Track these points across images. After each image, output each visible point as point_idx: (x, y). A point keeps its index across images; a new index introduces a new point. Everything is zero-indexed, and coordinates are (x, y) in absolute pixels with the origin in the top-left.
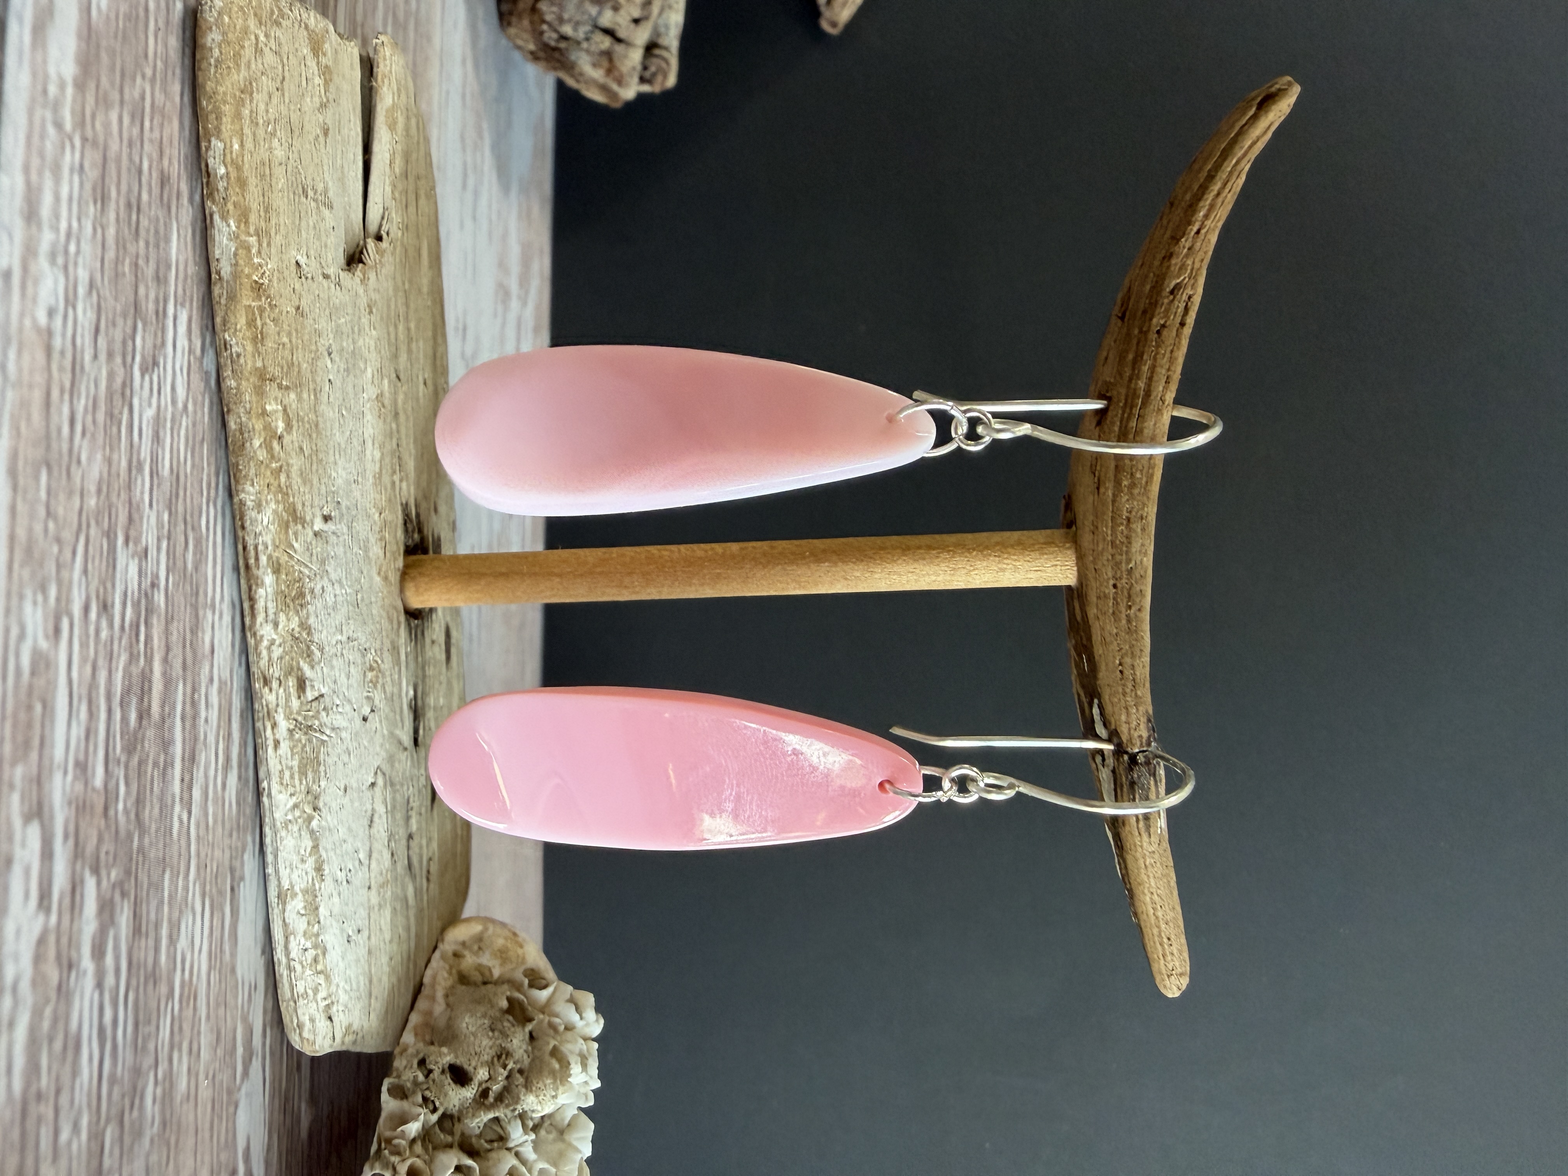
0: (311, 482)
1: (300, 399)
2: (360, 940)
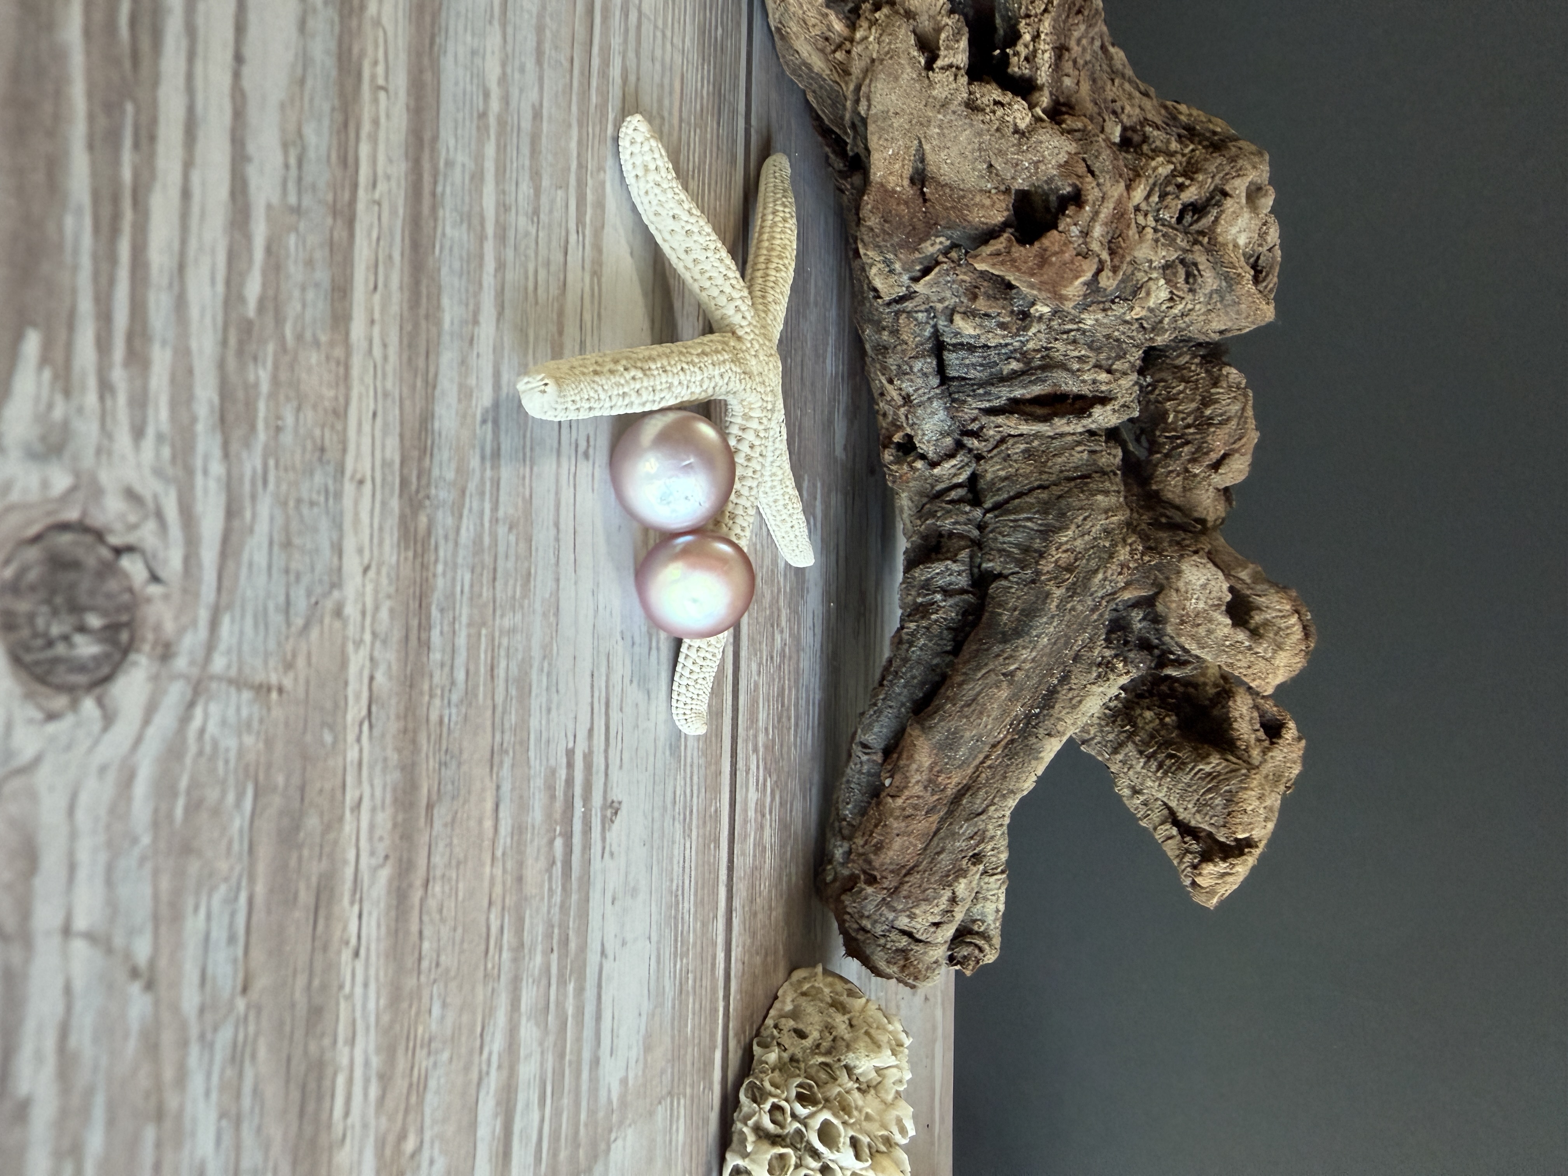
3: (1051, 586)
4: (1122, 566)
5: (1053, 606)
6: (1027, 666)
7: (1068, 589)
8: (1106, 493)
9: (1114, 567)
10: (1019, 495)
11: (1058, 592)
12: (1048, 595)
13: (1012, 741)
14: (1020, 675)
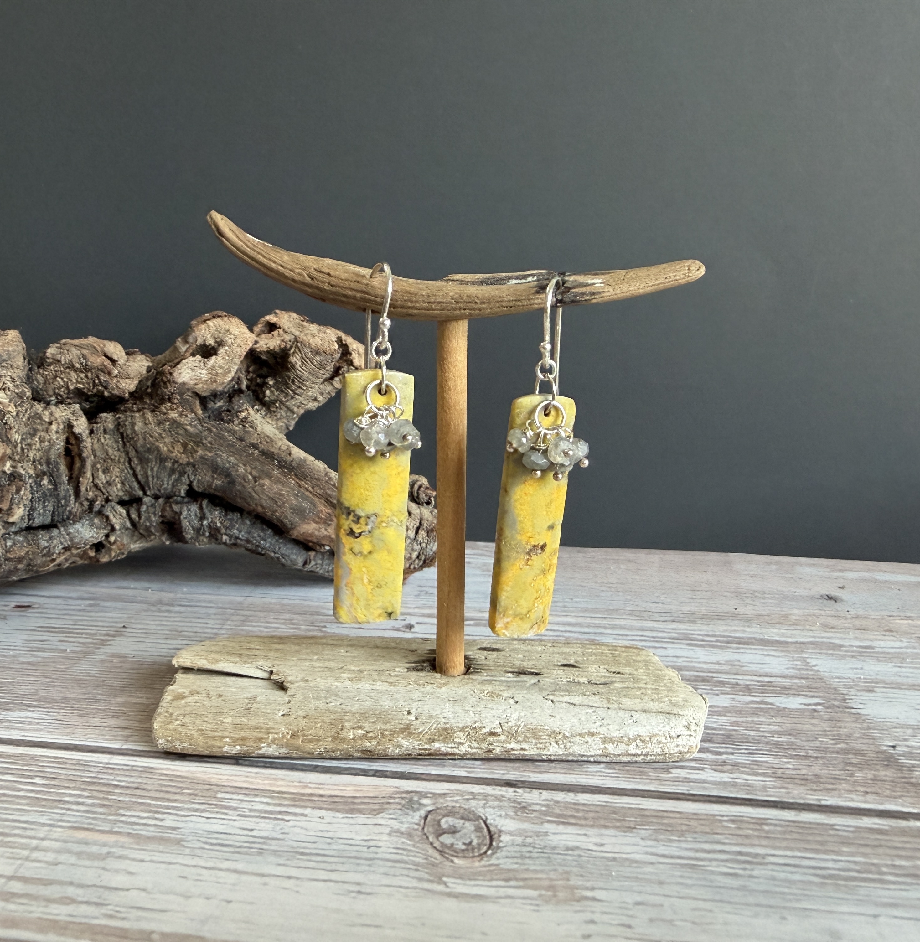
0: (389, 719)
1: (348, 721)
2: (636, 716)
3: (197, 456)
4: (181, 415)
5: (209, 454)
6: (249, 469)
7: (198, 446)
8: (133, 424)
9: (183, 420)
10: (135, 475)
11: (200, 452)
12: (202, 458)
13: (296, 475)
14: (254, 473)
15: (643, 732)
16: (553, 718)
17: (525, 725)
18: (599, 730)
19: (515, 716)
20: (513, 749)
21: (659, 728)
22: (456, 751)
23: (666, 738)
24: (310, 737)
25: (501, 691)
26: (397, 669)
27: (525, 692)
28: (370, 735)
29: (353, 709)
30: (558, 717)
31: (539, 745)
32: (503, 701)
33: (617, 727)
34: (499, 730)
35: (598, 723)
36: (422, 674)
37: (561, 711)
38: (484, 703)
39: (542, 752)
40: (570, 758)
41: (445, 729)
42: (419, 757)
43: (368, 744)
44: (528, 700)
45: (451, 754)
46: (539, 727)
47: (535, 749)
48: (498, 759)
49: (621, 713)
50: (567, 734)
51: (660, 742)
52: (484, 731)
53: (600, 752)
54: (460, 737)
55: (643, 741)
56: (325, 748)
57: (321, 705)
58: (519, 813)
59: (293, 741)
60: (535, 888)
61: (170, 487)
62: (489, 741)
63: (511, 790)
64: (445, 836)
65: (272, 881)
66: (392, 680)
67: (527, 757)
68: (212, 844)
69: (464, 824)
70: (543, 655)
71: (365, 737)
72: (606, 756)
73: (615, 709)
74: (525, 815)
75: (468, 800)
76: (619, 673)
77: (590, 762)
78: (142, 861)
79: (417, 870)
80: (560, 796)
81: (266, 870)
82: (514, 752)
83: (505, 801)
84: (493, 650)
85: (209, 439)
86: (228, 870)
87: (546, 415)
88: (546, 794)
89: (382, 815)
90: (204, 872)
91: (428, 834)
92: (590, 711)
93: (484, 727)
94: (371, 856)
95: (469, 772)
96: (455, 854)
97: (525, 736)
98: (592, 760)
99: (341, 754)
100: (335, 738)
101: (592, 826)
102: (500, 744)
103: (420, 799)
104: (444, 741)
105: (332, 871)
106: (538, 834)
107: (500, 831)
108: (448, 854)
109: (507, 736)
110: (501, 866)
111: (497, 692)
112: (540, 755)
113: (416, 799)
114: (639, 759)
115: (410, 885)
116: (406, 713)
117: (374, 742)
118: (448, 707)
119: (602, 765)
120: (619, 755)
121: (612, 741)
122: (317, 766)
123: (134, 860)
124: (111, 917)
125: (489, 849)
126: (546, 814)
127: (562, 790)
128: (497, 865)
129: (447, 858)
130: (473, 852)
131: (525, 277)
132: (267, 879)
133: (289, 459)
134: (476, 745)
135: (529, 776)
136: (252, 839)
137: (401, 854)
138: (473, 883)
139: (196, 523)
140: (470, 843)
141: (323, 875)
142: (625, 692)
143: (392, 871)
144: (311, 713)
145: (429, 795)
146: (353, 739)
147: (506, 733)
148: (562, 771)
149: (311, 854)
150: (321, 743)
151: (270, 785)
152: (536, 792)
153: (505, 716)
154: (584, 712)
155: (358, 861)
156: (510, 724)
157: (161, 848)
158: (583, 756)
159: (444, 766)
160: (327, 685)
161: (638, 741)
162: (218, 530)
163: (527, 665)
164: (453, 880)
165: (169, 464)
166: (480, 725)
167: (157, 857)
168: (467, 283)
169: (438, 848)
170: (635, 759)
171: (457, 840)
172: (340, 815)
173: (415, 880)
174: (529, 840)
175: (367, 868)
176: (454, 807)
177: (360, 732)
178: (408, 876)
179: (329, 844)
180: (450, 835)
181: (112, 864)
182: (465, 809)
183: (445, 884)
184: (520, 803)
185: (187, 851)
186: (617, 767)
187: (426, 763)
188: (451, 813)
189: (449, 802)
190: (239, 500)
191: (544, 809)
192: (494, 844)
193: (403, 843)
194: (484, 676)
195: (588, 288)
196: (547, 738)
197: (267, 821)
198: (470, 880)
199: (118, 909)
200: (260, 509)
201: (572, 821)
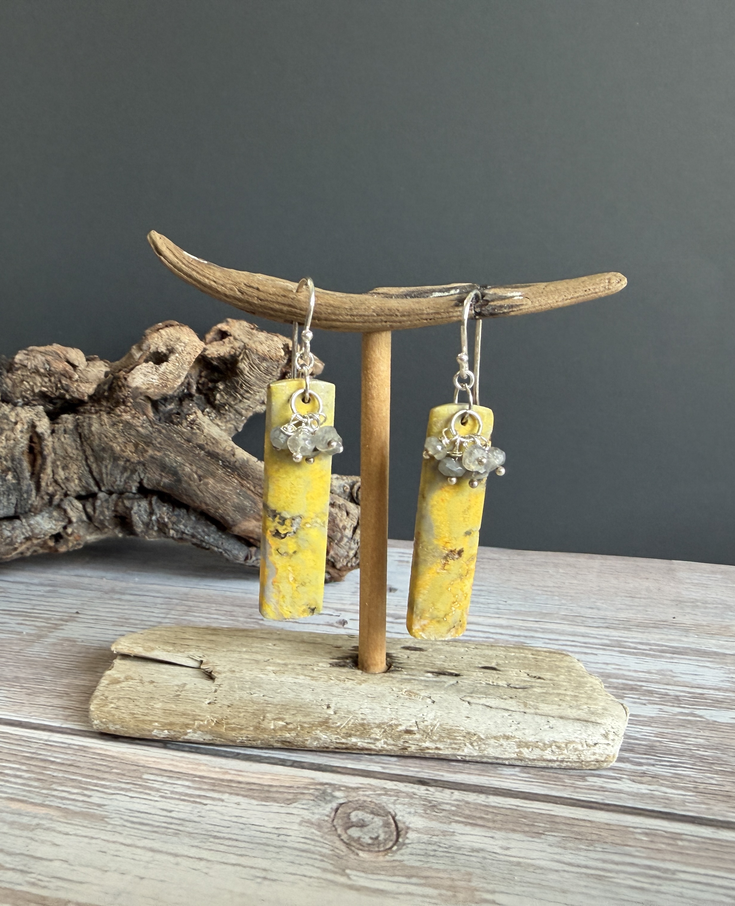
0: (309, 712)
1: (270, 712)
2: (553, 722)
3: (147, 456)
4: (134, 417)
5: (158, 454)
6: (194, 468)
7: (148, 446)
8: (90, 425)
9: (135, 422)
10: (91, 472)
11: (150, 452)
12: (152, 457)
13: (239, 475)
14: (200, 472)
15: (559, 737)
16: (468, 720)
17: (441, 725)
18: (515, 734)
19: (431, 715)
20: (428, 748)
21: (576, 735)
22: (373, 747)
23: (582, 746)
24: (233, 726)
25: (419, 690)
26: (320, 664)
27: (443, 692)
28: (290, 726)
29: (275, 701)
30: (474, 718)
31: (454, 746)
32: (420, 700)
33: (532, 732)
34: (415, 729)
35: (514, 727)
36: (344, 670)
37: (477, 713)
38: (402, 701)
39: (457, 752)
40: (485, 760)
41: (362, 725)
42: (337, 750)
43: (288, 735)
44: (445, 700)
45: (367, 749)
46: (454, 728)
47: (450, 749)
48: (412, 757)
49: (538, 718)
50: (482, 736)
51: (576, 750)
52: (400, 728)
53: (515, 756)
54: (377, 733)
55: (559, 747)
56: (247, 737)
57: (245, 695)
58: (428, 811)
59: (216, 729)
60: (436, 887)
61: (122, 484)
62: (404, 739)
63: (423, 788)
64: (354, 829)
65: (185, 862)
66: (315, 674)
67: (442, 757)
68: (133, 822)
69: (373, 819)
70: (465, 657)
71: (284, 728)
72: (521, 760)
73: (531, 714)
74: (435, 813)
75: (380, 795)
76: (539, 678)
77: (505, 765)
78: (67, 834)
79: (322, 861)
80: (472, 797)
81: (180, 850)
82: (430, 751)
83: (416, 798)
84: (416, 649)
85: (159, 440)
86: (144, 848)
87: (463, 424)
88: (457, 794)
89: (295, 805)
90: (122, 847)
91: (337, 827)
92: (506, 714)
93: (400, 725)
94: (282, 844)
95: (384, 768)
96: (361, 847)
97: (441, 736)
98: (507, 762)
99: (262, 744)
100: (256, 728)
101: (499, 829)
102: (416, 743)
103: (333, 791)
104: (361, 736)
105: (241, 855)
106: (444, 833)
107: (408, 828)
108: (354, 846)
109: (423, 735)
110: (405, 862)
111: (415, 691)
112: (455, 755)
113: (329, 791)
114: (555, 765)
115: (315, 875)
116: (325, 707)
117: (293, 734)
118: (366, 704)
119: (517, 769)
120: (534, 760)
121: (527, 745)
122: (238, 754)
123: (60, 832)
124: (33, 884)
125: (394, 845)
126: (454, 814)
127: (474, 792)
128: (400, 861)
129: (353, 852)
130: (378, 847)
131: (448, 290)
132: (179, 859)
133: (233, 459)
134: (392, 742)
135: (442, 776)
136: (170, 820)
137: (309, 844)
138: (375, 877)
139: (145, 518)
140: (377, 838)
141: (233, 859)
142: (543, 697)
143: (298, 860)
144: (235, 703)
145: (342, 788)
146: (274, 729)
147: (422, 732)
148: (477, 772)
149: (224, 838)
150: (243, 732)
151: (192, 769)
152: (448, 791)
153: (421, 715)
154: (500, 715)
155: (267, 848)
156: (426, 723)
157: (86, 823)
158: (497, 758)
159: (360, 760)
160: (252, 677)
161: (553, 747)
162: (165, 525)
163: (449, 666)
164: (354, 873)
165: (121, 463)
166: (396, 722)
167: (82, 831)
168: (390, 296)
169: (345, 840)
170: (550, 764)
171: (365, 834)
172: (254, 802)
173: (319, 871)
174: (435, 839)
175: (274, 855)
176: (365, 801)
177: (281, 723)
178: (313, 866)
179: (242, 829)
180: (358, 829)
181: (40, 834)
182: (376, 804)
183: (348, 876)
184: (430, 802)
185: (109, 827)
186: (532, 771)
187: (344, 756)
188: (361, 807)
189: (360, 796)
190: (185, 497)
191: (453, 808)
192: (400, 840)
193: (313, 833)
194: (404, 675)
195: (507, 301)
196: (462, 738)
197: (186, 803)
198: (373, 873)
199: (40, 877)
200: (204, 507)
201: (480, 822)
